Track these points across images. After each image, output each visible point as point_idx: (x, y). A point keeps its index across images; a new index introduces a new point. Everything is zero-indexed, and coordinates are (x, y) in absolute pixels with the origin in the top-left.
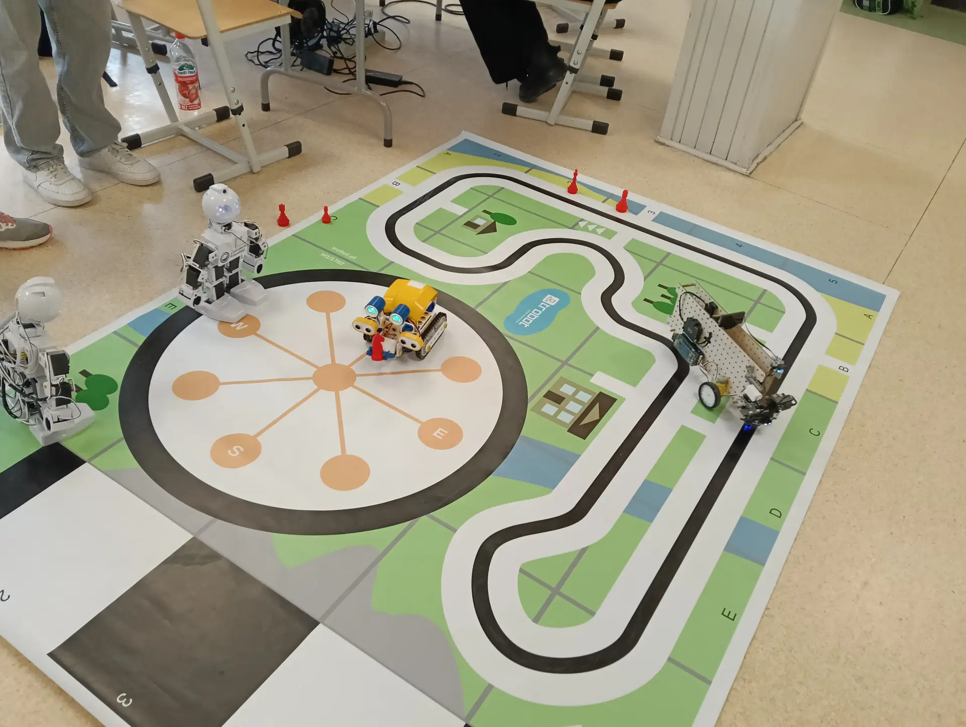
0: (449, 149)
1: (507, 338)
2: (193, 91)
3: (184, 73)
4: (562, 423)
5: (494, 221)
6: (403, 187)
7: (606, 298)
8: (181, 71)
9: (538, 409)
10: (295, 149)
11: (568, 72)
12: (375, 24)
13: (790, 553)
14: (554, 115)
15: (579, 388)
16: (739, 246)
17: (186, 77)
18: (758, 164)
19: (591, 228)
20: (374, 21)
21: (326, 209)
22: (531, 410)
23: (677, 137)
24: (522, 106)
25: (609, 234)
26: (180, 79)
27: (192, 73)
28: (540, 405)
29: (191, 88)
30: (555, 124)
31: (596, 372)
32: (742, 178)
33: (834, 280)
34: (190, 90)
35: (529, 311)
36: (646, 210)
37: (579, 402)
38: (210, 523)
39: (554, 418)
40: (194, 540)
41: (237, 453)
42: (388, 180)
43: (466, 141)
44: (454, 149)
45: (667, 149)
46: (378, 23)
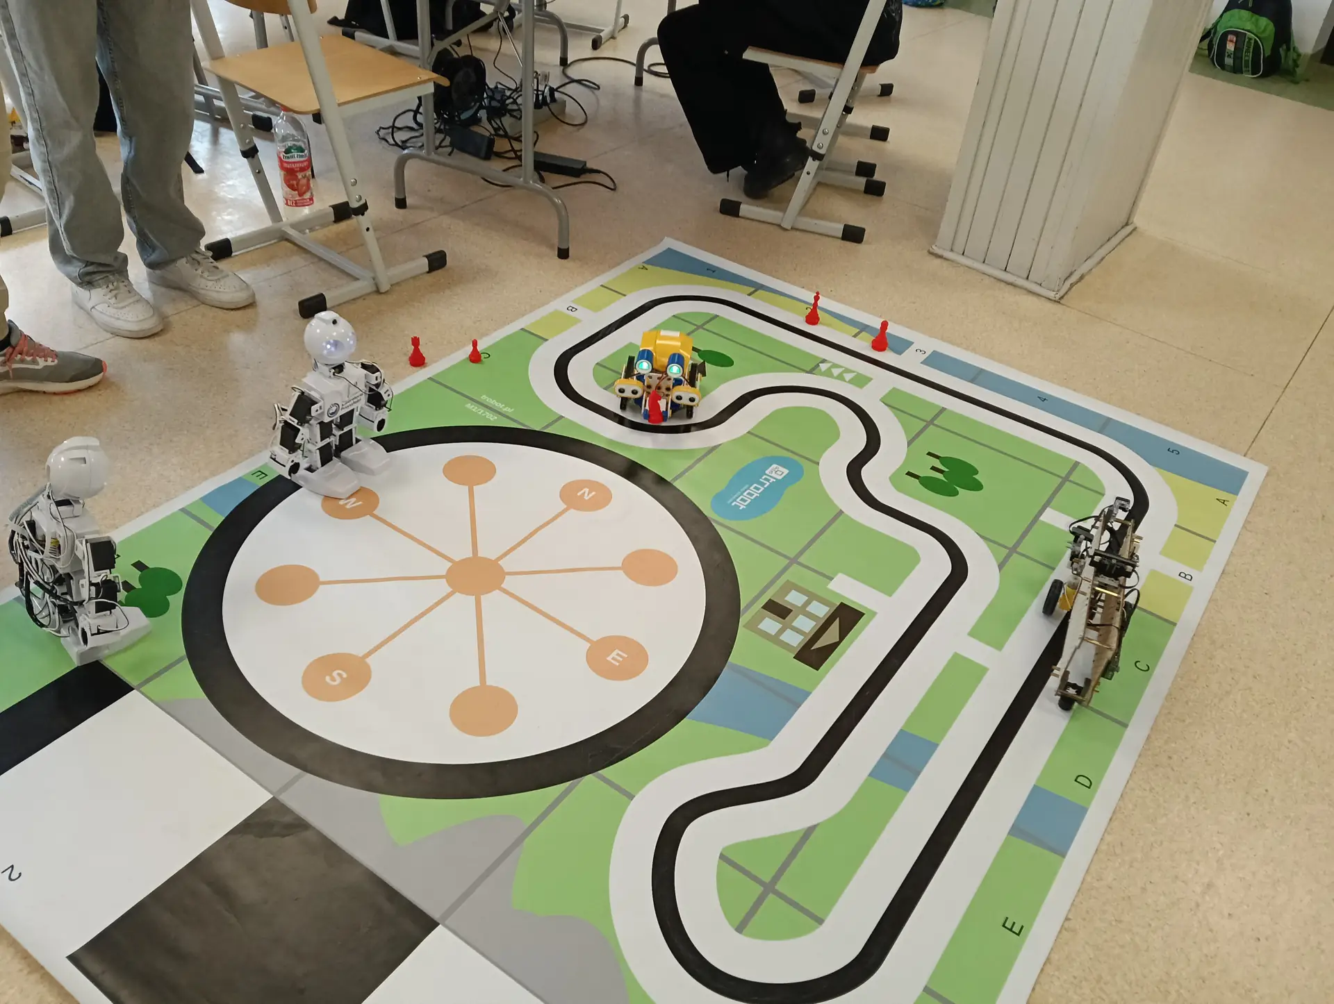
0: (644, 262)
1: (714, 524)
2: (304, 181)
3: (292, 157)
4: (786, 646)
5: (702, 361)
6: (581, 313)
7: (854, 471)
8: (288, 155)
9: (753, 626)
10: (437, 261)
11: (810, 159)
12: (552, 90)
13: (1102, 839)
14: (789, 216)
15: (812, 597)
16: (1042, 400)
17: (294, 163)
18: (1072, 285)
19: (836, 372)
20: (550, 87)
21: (475, 344)
22: (744, 626)
23: (959, 246)
24: (747, 204)
25: (861, 381)
26: (285, 165)
27: (302, 156)
28: (757, 619)
29: (300, 177)
30: (793, 228)
31: (836, 574)
32: (1049, 305)
33: (1174, 450)
34: (299, 180)
35: (747, 486)
36: (913, 348)
37: (810, 616)
38: (297, 778)
39: (775, 639)
40: (274, 800)
41: (338, 680)
42: (560, 304)
43: (670, 252)
44: (653, 262)
45: (945, 264)
46: (556, 90)
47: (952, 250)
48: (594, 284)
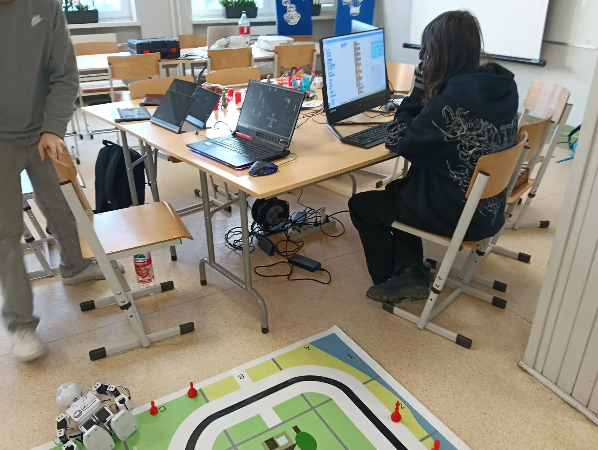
0: (311, 343)
5: (296, 442)
6: (244, 381)
8: (136, 259)
10: (187, 329)
11: (432, 292)
12: (327, 217)
17: (140, 262)
23: (539, 367)
24: (397, 307)
26: (136, 264)
27: (143, 260)
30: (424, 328)
34: (143, 271)
42: (236, 372)
43: (332, 336)
44: (318, 344)
45: (527, 378)
46: (330, 216)
47: (534, 368)
48: (268, 357)
